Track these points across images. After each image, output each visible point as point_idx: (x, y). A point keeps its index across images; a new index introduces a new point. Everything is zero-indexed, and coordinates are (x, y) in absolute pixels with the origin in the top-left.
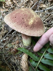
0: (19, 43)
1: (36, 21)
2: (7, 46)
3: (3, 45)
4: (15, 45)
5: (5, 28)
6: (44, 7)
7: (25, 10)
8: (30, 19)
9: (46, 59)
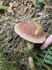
0: (23, 47)
1: (40, 31)
2: (13, 50)
3: (10, 50)
4: (20, 49)
5: (10, 35)
6: (41, 15)
7: (31, 23)
8: (36, 30)
9: (48, 59)
